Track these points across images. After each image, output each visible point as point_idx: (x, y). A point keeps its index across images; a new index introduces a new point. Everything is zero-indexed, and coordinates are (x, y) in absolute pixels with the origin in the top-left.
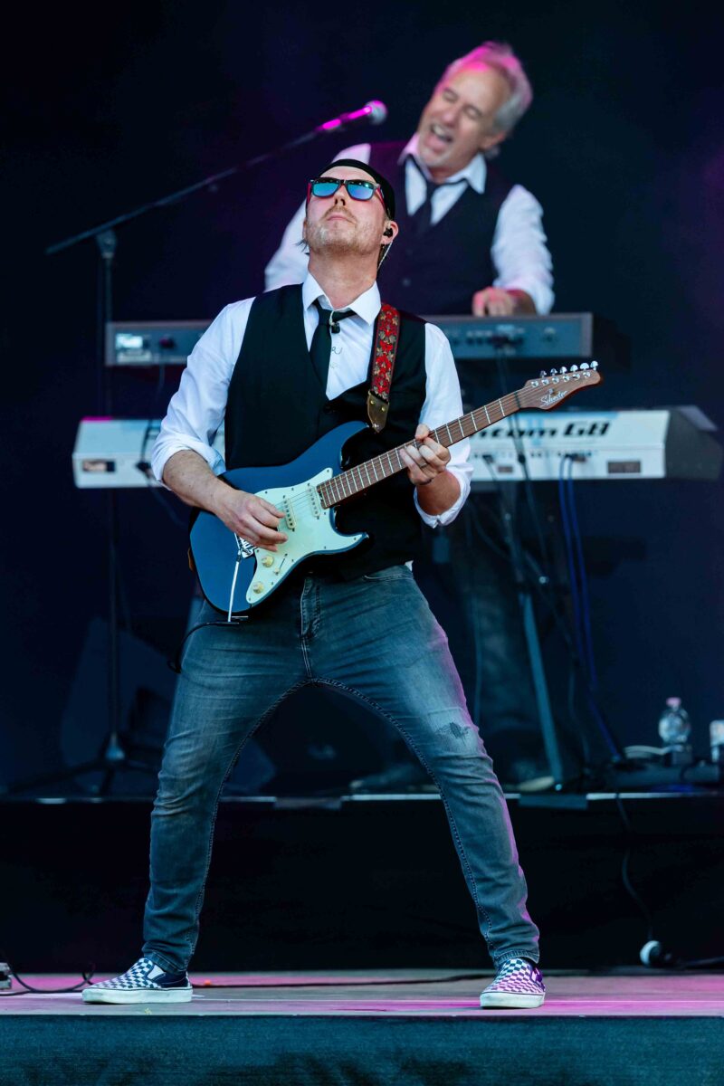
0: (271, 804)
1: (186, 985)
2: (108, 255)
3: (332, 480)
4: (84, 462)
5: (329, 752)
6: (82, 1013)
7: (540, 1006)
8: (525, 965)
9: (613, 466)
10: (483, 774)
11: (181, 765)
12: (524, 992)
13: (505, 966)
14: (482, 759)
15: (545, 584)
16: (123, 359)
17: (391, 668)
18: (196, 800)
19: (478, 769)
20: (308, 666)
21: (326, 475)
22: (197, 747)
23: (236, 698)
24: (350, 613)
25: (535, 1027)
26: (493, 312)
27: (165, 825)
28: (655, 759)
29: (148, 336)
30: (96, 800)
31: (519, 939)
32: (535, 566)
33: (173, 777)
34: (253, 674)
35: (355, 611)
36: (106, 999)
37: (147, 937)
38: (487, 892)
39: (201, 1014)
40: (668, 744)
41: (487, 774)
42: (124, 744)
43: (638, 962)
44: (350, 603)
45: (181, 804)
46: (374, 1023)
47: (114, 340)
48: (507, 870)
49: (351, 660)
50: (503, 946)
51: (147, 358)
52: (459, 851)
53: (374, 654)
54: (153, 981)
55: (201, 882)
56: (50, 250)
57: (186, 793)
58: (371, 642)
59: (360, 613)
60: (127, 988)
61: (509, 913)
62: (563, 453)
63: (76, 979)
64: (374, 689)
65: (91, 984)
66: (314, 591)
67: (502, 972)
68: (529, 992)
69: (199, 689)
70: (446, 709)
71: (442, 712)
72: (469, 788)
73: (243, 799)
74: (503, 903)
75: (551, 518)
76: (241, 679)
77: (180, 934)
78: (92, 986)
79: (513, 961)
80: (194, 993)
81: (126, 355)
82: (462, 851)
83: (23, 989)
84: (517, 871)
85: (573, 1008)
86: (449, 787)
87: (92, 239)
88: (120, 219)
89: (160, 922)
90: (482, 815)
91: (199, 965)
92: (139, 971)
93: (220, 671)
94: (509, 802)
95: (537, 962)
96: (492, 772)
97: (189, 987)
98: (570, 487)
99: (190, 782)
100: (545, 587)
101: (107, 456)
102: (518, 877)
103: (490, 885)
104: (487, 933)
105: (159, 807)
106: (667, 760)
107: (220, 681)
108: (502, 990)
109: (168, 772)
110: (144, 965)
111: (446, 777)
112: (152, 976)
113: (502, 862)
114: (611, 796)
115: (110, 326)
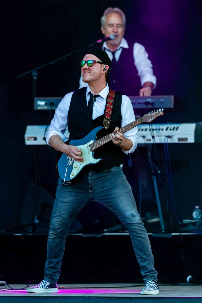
0: (81, 236)
1: (56, 288)
2: (35, 78)
3: (93, 143)
4: (28, 137)
5: (98, 221)
6: (27, 296)
7: (158, 294)
8: (153, 282)
9: (179, 139)
10: (141, 228)
11: (56, 224)
12: (153, 290)
13: (148, 283)
14: (141, 224)
15: (160, 173)
16: (39, 108)
17: (115, 198)
18: (60, 234)
19: (140, 226)
20: (91, 196)
21: (92, 142)
22: (61, 219)
23: (71, 205)
24: (103, 181)
25: (157, 300)
26: (145, 95)
27: (52, 241)
28: (191, 223)
29: (46, 102)
30: (31, 234)
31: (151, 275)
32: (157, 168)
33: (54, 227)
34: (76, 198)
35: (104, 181)
36: (33, 291)
37: (45, 273)
38: (142, 262)
39: (61, 296)
40: (195, 219)
41: (142, 228)
42: (38, 219)
43: (186, 281)
44: (103, 178)
45: (56, 235)
46: (110, 299)
47: (37, 103)
48: (148, 255)
49: (104, 195)
50: (147, 277)
51: (46, 108)
52: (134, 250)
53: (109, 193)
54: (47, 286)
55: (61, 258)
56: (18, 77)
57: (58, 232)
58: (109, 190)
59: (106, 181)
60: (39, 288)
61: (149, 268)
62: (165, 136)
63: (25, 286)
64: (110, 203)
65: (29, 287)
66: (92, 175)
67: (147, 284)
68: (155, 290)
69: (61, 202)
70: (130, 209)
71: (130, 210)
72: (137, 232)
73: (73, 234)
74: (147, 265)
75: (162, 154)
76: (72, 200)
77: (55, 273)
78: (30, 288)
79: (150, 281)
80: (59, 290)
81: (40, 107)
82: (135, 250)
83: (9, 288)
84: (151, 256)
85: (167, 295)
86: (131, 231)
87: (30, 73)
88: (38, 68)
89: (49, 269)
90: (141, 239)
91: (60, 282)
92: (43, 283)
93: (66, 197)
94: (149, 236)
95: (157, 281)
96: (144, 227)
97: (57, 288)
98: (167, 145)
99: (59, 229)
100: (160, 174)
101: (35, 136)
102: (151, 257)
103: (143, 259)
104: (143, 273)
105: (50, 236)
106: (194, 224)
107: (66, 200)
108: (147, 290)
109: (53, 226)
110: (44, 282)
111: (130, 229)
112: (46, 285)
113: (147, 253)
114: (179, 234)
115: (36, 99)
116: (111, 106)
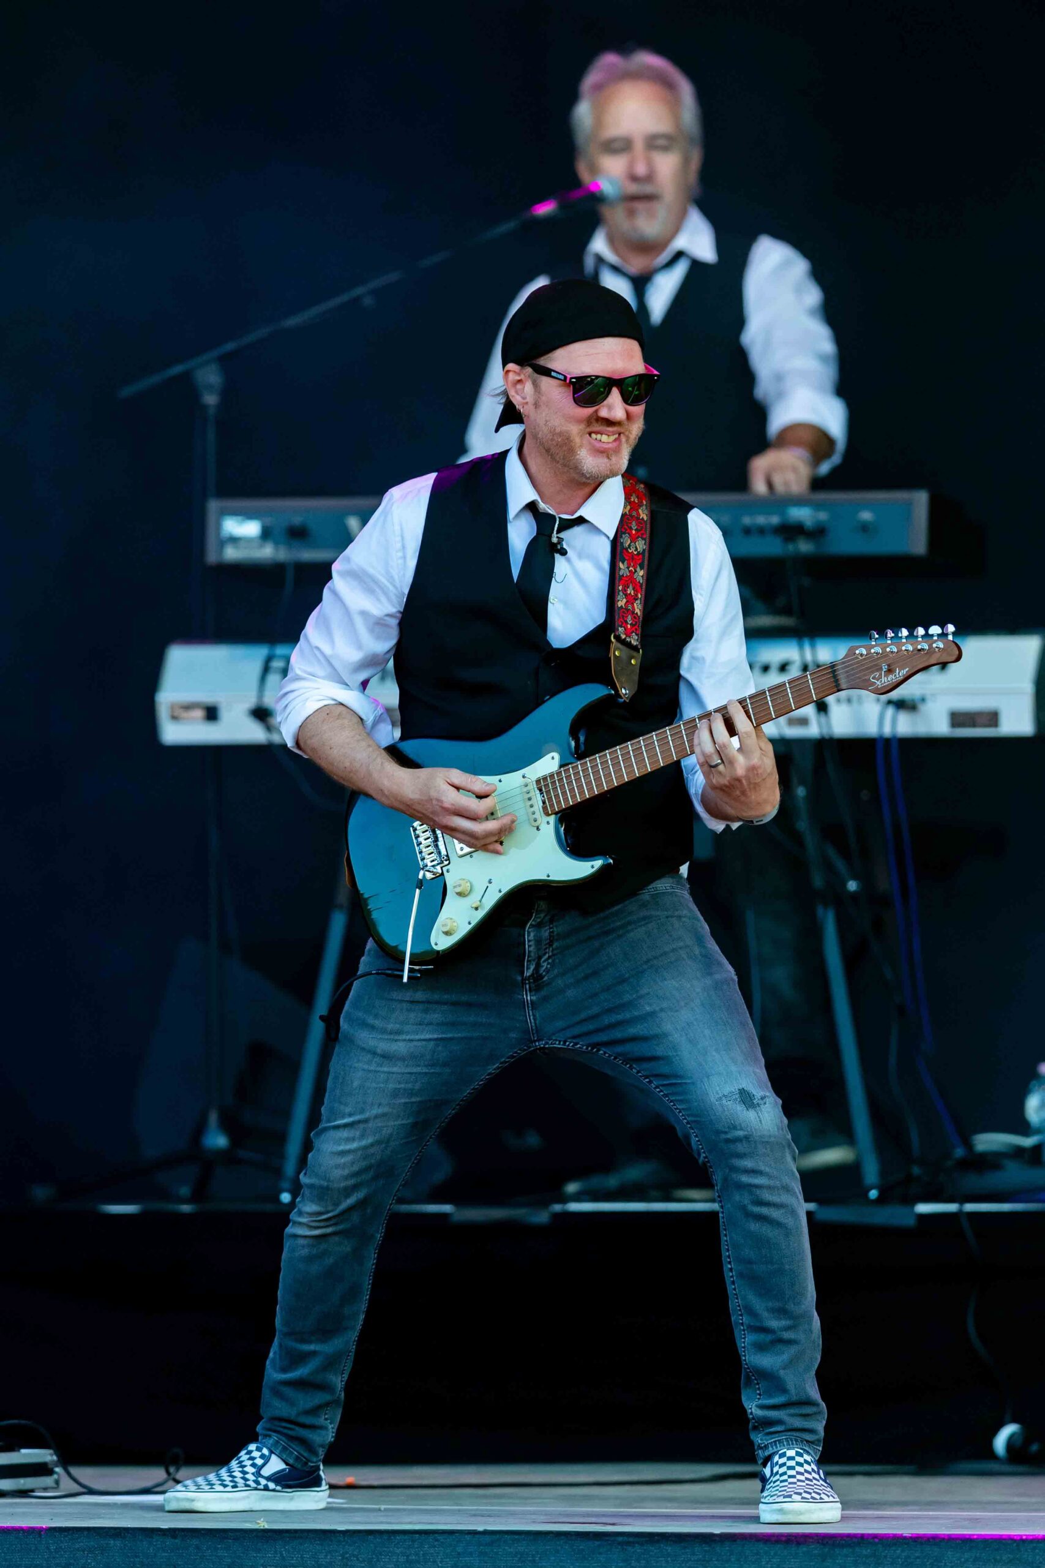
2: (211, 399)
9: (957, 718)
11: (337, 1166)
16: (231, 554)
17: (651, 1015)
18: (356, 1217)
20: (531, 1023)
21: (549, 763)
23: (424, 1071)
26: (779, 487)
27: (306, 1251)
29: (268, 520)
31: (797, 1422)
32: (840, 865)
33: (324, 1183)
34: (450, 1035)
37: (266, 1413)
38: (760, 1348)
44: (595, 930)
45: (333, 1221)
47: (219, 526)
49: (595, 1010)
50: (773, 1429)
51: (267, 552)
54: (268, 1479)
56: (126, 392)
57: (343, 1206)
60: (229, 1489)
63: (155, 1474)
65: (179, 1482)
70: (734, 1068)
75: (864, 795)
76: (433, 1043)
77: (315, 1410)
78: (182, 1486)
81: (237, 547)
83: (77, 1488)
87: (187, 376)
88: (229, 347)
89: (289, 1391)
90: (769, 1234)
91: (341, 1455)
92: (249, 1463)
93: (399, 1032)
96: (795, 1170)
98: (894, 748)
99: (349, 1191)
100: (854, 896)
103: (769, 1337)
104: (752, 1408)
105: (299, 1224)
107: (399, 1048)
109: (317, 1176)
110: (256, 1453)
112: (266, 1471)
115: (213, 505)
116: (641, 573)
